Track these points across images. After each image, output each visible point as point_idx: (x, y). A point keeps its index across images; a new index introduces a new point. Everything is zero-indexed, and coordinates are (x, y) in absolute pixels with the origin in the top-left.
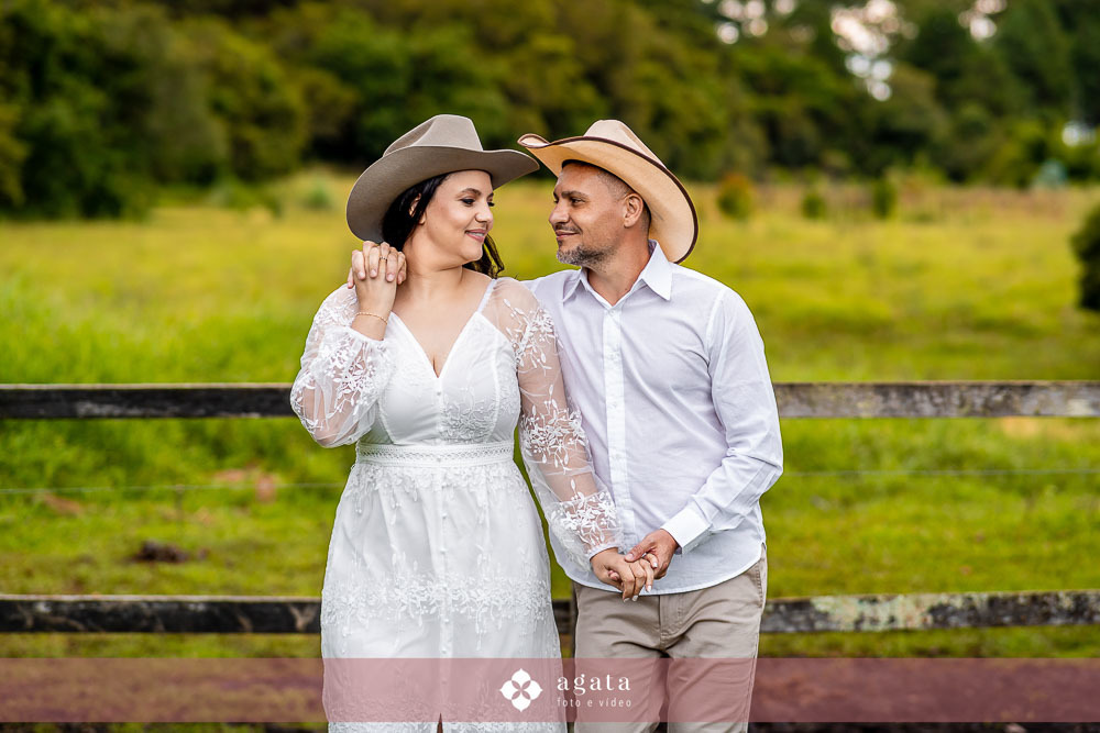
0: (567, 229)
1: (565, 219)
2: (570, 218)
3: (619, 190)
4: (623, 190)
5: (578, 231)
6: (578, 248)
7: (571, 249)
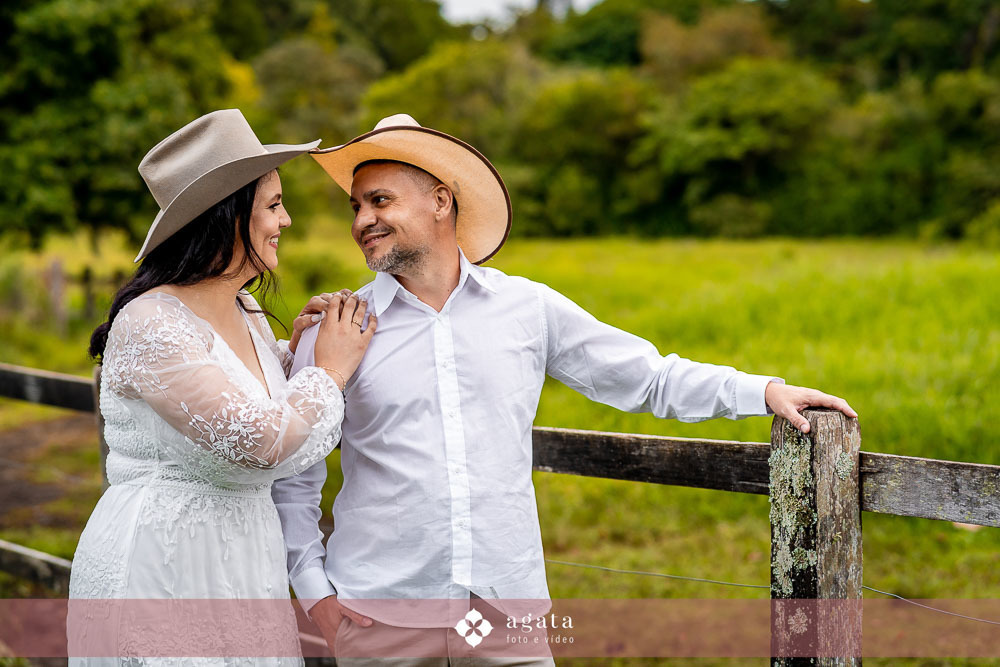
0: (377, 231)
1: (374, 221)
2: (378, 219)
3: (426, 184)
4: (430, 181)
5: (390, 230)
6: (394, 250)
7: (386, 253)
